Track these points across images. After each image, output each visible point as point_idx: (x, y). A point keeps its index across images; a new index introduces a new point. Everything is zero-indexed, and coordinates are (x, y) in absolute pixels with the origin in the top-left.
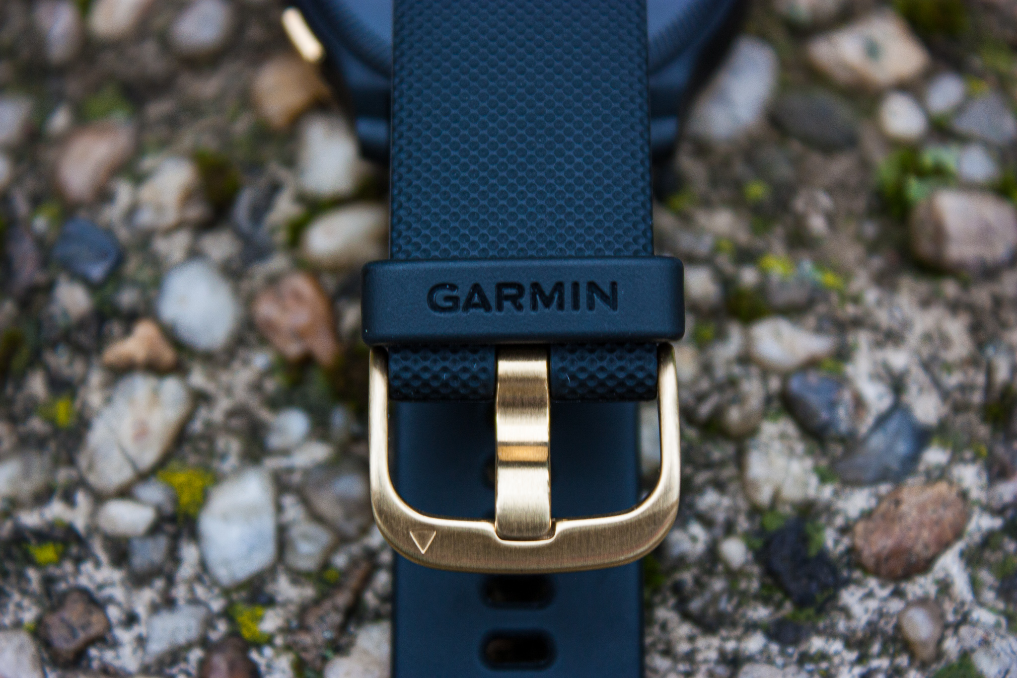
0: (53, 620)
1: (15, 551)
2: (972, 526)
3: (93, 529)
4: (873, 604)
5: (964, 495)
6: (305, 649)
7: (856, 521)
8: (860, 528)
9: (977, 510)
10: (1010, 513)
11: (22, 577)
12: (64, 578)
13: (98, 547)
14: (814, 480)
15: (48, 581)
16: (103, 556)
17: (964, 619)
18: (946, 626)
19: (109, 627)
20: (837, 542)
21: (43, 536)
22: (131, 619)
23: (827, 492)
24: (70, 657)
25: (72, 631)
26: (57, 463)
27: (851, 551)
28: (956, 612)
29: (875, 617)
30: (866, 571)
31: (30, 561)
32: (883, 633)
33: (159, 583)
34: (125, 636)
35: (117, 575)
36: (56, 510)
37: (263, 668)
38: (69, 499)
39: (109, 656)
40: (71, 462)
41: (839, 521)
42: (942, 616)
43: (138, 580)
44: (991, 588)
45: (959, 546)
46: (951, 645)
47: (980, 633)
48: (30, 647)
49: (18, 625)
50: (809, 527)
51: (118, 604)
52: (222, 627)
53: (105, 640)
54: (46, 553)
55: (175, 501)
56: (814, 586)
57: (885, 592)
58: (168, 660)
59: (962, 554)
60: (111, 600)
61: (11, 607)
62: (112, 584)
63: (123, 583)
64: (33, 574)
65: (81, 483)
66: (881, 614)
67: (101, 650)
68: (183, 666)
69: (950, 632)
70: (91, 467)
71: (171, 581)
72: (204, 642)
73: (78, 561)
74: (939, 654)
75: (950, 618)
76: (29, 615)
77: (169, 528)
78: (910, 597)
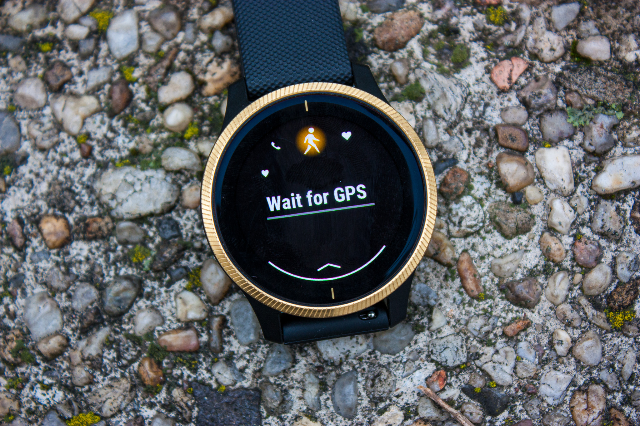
0: (49, 73)
1: (33, 46)
2: (424, 29)
3: (64, 37)
4: (381, 61)
5: (421, 16)
6: (150, 83)
7: (375, 27)
8: (377, 31)
9: (426, 21)
10: (441, 23)
11: (36, 57)
12: (53, 57)
13: (66, 44)
14: (360, 11)
15: (47, 59)
16: (69, 48)
17: (418, 66)
18: (410, 69)
19: (72, 76)
20: (368, 36)
21: (44, 40)
22: (81, 73)
23: (365, 16)
24: (57, 87)
25: (57, 78)
26: (49, 10)
27: (374, 40)
28: (415, 64)
29: (381, 66)
30: (379, 48)
31: (40, 50)
32: (384, 72)
33: (92, 58)
34: (79, 80)
35: (75, 55)
36: (49, 29)
37: (134, 91)
38: (54, 25)
39: (73, 87)
40: (55, 10)
41: (369, 28)
42: (409, 65)
43: (84, 57)
44: (433, 54)
45: (418, 37)
46: (412, 77)
47: (423, 71)
48: (41, 85)
49: (36, 76)
50: (356, 31)
51: (76, 67)
52: (118, 76)
53: (70, 81)
54: (46, 47)
55: (97, 25)
56: (357, 54)
57: (386, 57)
58: (96, 89)
59: (419, 40)
60: (72, 66)
61: (33, 69)
62: (73, 59)
63: (77, 58)
64: (41, 55)
65: (59, 18)
66: (384, 65)
67: (70, 85)
68: (102, 91)
69: (411, 72)
70: (62, 12)
71: (96, 58)
72: (110, 82)
73: (59, 50)
74: (407, 81)
75: (413, 66)
76: (40, 72)
77: (95, 36)
78: (397, 58)
